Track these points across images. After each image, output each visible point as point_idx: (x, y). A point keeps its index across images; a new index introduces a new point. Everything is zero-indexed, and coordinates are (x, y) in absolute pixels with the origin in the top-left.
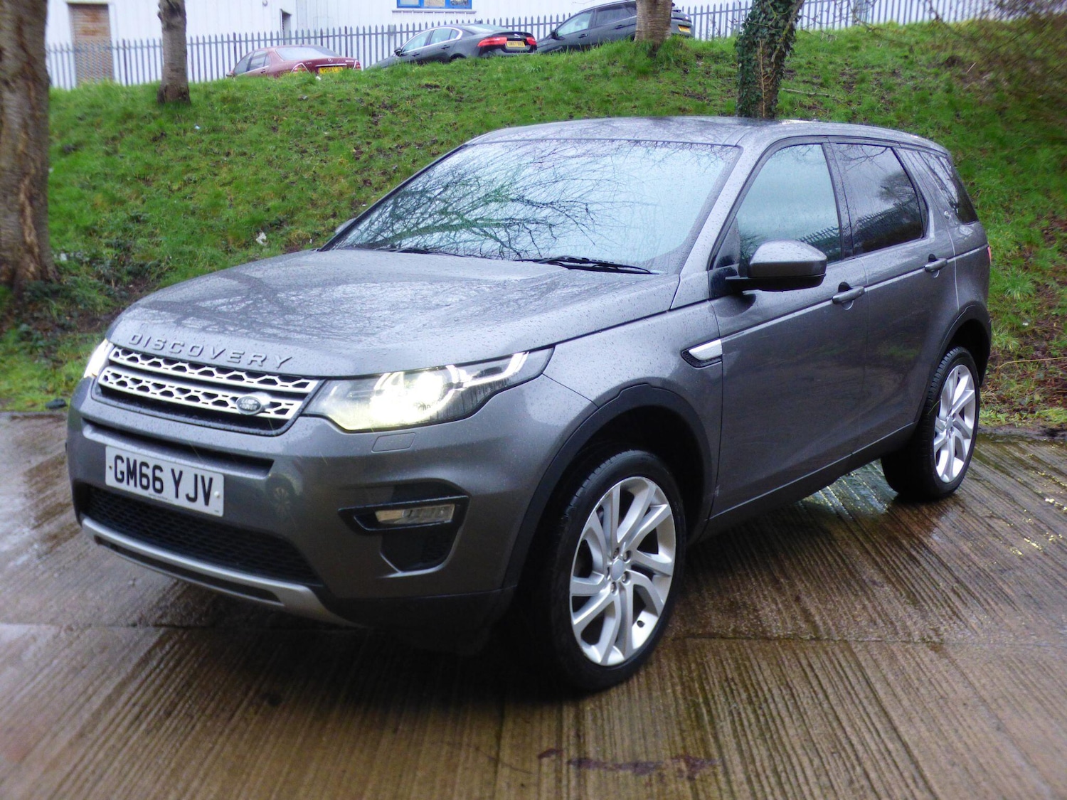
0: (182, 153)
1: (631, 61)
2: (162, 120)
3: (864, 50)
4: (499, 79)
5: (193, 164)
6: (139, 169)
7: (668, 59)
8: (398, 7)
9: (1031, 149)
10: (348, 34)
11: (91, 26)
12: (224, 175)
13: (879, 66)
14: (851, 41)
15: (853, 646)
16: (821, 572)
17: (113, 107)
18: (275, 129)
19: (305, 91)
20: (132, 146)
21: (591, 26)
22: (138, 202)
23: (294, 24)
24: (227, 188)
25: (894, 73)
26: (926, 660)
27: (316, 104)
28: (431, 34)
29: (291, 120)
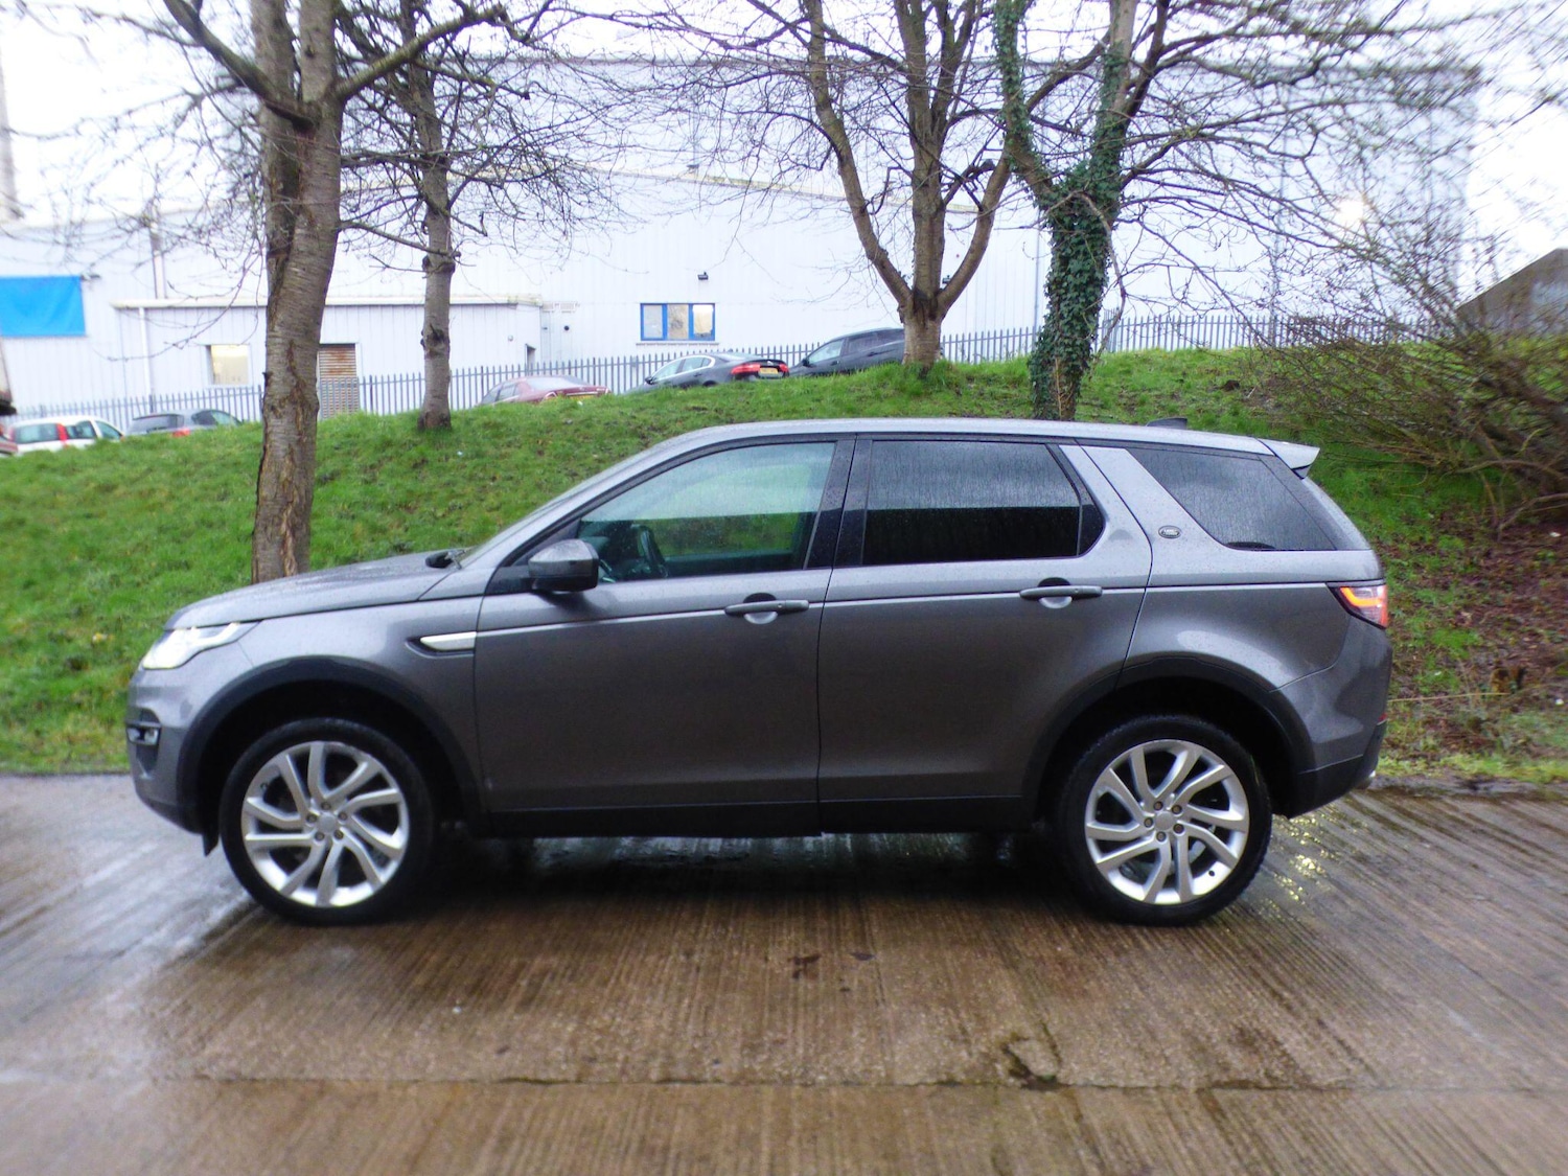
0: (446, 478)
1: (902, 383)
2: (422, 447)
3: (1135, 374)
5: (457, 490)
6: (400, 496)
7: (939, 381)
8: (643, 338)
10: (595, 364)
11: (337, 365)
12: (491, 500)
13: (1156, 389)
17: (370, 436)
18: (541, 453)
19: (569, 416)
20: (392, 474)
21: (842, 354)
22: (401, 530)
23: (537, 357)
24: (495, 514)
25: (1173, 396)
27: (582, 428)
28: (683, 362)
29: (557, 443)
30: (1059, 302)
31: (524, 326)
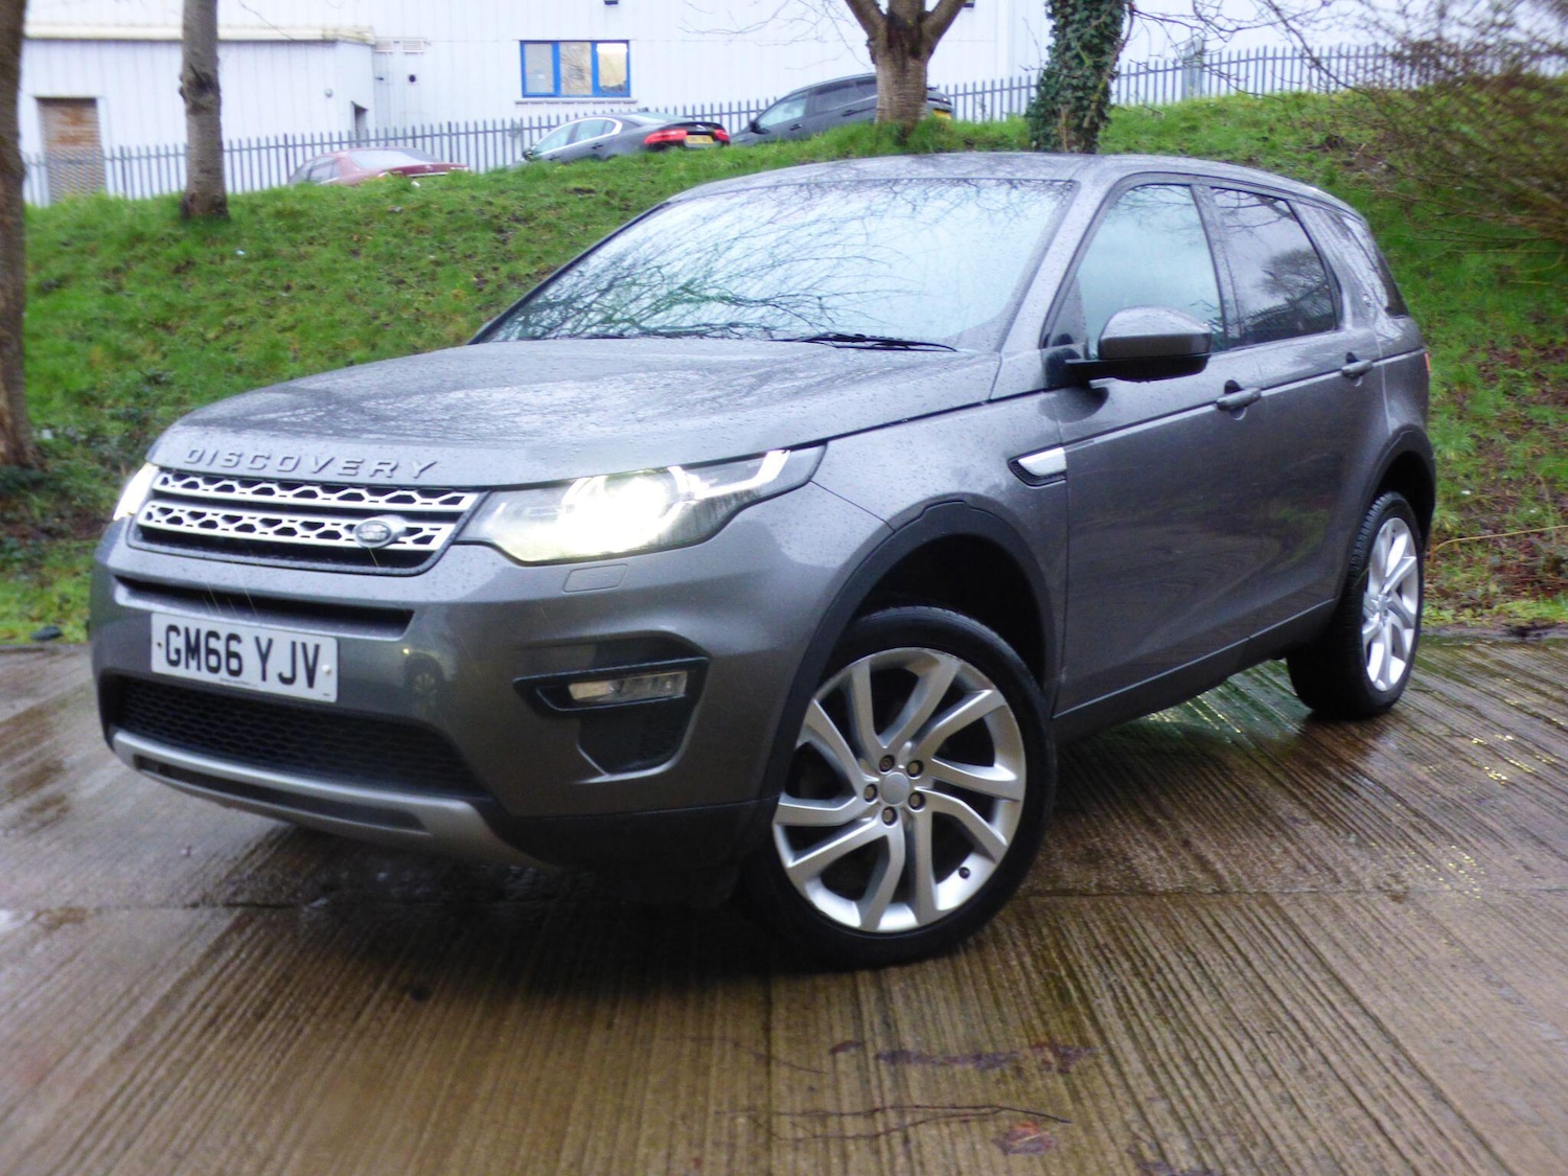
0: (221, 287)
1: (872, 150)
2: (187, 243)
3: (1204, 132)
4: (682, 179)
5: (236, 303)
6: (156, 310)
7: (925, 148)
8: (525, 96)
9: (1453, 257)
10: (452, 132)
11: (71, 130)
12: (283, 316)
13: (1229, 152)
14: (1185, 119)
15: (1277, 900)
16: (1217, 810)
17: (112, 227)
18: (355, 253)
19: (398, 201)
20: (144, 280)
21: (808, 113)
22: (157, 357)
23: (371, 121)
24: (288, 335)
26: (1388, 914)
27: (414, 217)
28: (577, 125)
29: (379, 239)
30: (1065, 26)
31: (348, 74)
